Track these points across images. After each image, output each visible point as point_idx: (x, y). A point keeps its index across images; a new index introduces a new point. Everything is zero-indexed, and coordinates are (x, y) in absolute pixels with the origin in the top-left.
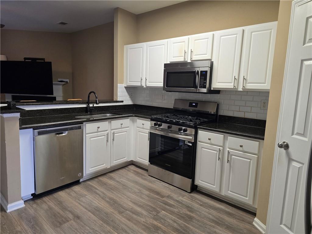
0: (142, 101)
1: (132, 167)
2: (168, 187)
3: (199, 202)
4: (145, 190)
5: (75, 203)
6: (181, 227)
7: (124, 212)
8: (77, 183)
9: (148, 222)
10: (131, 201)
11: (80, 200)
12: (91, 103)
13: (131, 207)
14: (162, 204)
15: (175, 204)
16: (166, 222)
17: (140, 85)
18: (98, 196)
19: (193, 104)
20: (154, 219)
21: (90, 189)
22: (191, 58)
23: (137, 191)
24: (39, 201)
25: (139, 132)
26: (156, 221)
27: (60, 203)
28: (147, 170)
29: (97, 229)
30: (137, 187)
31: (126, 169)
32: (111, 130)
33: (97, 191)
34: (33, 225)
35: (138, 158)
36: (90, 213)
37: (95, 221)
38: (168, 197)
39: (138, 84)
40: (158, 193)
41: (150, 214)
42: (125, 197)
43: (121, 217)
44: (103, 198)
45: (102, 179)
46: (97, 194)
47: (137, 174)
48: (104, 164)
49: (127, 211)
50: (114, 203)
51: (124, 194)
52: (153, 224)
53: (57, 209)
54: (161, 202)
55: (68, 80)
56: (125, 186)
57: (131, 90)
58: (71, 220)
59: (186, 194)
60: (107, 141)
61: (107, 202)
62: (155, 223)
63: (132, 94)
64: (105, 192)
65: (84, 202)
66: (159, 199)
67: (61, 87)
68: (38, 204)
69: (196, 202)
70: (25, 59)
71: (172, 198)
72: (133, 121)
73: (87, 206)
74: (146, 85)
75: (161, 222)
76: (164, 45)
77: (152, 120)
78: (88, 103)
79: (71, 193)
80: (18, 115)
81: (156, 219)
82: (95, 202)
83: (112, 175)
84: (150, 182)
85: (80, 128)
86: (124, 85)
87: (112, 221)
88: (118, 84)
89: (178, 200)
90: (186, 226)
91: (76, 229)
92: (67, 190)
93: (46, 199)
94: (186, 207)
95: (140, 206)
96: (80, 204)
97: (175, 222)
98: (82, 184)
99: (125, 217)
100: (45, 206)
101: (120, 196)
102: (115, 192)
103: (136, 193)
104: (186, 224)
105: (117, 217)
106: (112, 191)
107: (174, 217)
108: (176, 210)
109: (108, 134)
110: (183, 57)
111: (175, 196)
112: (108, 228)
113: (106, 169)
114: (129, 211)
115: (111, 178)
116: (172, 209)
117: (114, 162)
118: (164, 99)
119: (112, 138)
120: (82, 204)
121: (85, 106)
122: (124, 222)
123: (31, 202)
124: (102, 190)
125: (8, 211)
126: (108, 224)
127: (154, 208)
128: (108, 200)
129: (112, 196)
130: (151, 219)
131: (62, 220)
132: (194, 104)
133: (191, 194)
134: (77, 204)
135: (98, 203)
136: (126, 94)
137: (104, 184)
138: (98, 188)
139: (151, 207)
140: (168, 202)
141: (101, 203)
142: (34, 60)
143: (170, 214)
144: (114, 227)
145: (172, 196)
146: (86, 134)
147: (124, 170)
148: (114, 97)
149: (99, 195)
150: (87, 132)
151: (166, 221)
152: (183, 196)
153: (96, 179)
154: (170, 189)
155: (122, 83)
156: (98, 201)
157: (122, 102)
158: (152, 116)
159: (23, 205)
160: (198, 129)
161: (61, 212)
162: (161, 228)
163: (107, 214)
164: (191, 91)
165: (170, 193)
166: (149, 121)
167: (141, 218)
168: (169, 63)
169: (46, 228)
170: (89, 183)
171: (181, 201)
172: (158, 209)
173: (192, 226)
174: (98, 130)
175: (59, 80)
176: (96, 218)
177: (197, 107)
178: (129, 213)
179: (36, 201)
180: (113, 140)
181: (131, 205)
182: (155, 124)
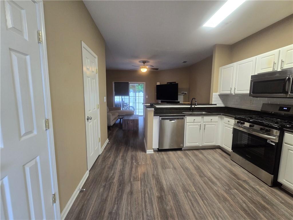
0: (232, 104)
1: (219, 151)
2: (247, 174)
3: (280, 199)
4: (224, 169)
5: (176, 160)
6: (250, 210)
7: (203, 177)
8: (180, 149)
9: (220, 192)
10: (211, 172)
11: (178, 159)
12: (193, 105)
13: (209, 176)
14: (236, 184)
15: (249, 189)
16: (235, 199)
17: (230, 93)
18: (189, 161)
19: (284, 108)
20: (225, 192)
21: (186, 155)
22: (281, 67)
23: (218, 167)
24: (160, 153)
25: (225, 126)
26: (226, 194)
27: (169, 158)
28: (230, 155)
29: (183, 179)
30: (218, 164)
31: (214, 151)
32: (204, 122)
33: (190, 158)
34: (154, 163)
35: (224, 145)
36: (182, 168)
37: (183, 174)
38: (245, 181)
39: (228, 92)
40: (235, 175)
41: (223, 187)
42: (207, 168)
43: (200, 179)
44: (192, 163)
45: (195, 152)
46: (190, 160)
47: (222, 156)
48: (197, 143)
49: (206, 178)
50: (198, 168)
51: (207, 166)
52: (223, 195)
53: (166, 159)
54: (236, 183)
55: (186, 93)
56: (209, 161)
57: (223, 97)
58: (171, 168)
59: (266, 186)
60: (200, 129)
61: (194, 166)
62: (226, 195)
63: (224, 99)
64: (195, 160)
65: (181, 162)
66: (235, 180)
67: (182, 96)
68: (159, 154)
69: (276, 197)
70: (167, 83)
71: (248, 183)
72: (222, 119)
73: (182, 165)
74: (235, 93)
75: (231, 197)
76: (252, 61)
77: (236, 118)
78: (191, 105)
79: (176, 154)
80: (153, 109)
81: (227, 193)
82: (187, 164)
83: (202, 151)
84: (231, 165)
85: (183, 118)
86: (218, 93)
87: (194, 179)
88: (213, 93)
89: (254, 187)
90: (256, 212)
91: (172, 174)
92: (174, 152)
93: (163, 153)
94: (261, 196)
95: (216, 178)
96: (178, 161)
97: (245, 203)
98: (183, 151)
99: (203, 180)
100: (161, 156)
101: (204, 166)
102: (201, 163)
103: (216, 168)
104: (256, 210)
105: (197, 178)
106: (199, 161)
107: (244, 199)
108: (249, 194)
109: (200, 125)
110: (272, 68)
111: (252, 183)
112: (190, 182)
113: (199, 146)
114: (207, 177)
115: (201, 153)
116: (245, 192)
117: (205, 143)
118: (252, 103)
119: (204, 128)
120: (180, 162)
121: (189, 106)
122: (201, 184)
123: (157, 152)
124: (194, 158)
125: (147, 153)
126: (190, 180)
127: (228, 184)
128: (195, 166)
129: (198, 164)
130: (222, 191)
131: (167, 167)
132: (286, 109)
133: (271, 188)
134: (177, 161)
135: (188, 165)
136: (219, 99)
137: (196, 156)
138: (191, 157)
139: (226, 182)
140: (243, 186)
141: (190, 166)
142: (171, 83)
143: (241, 194)
144: (193, 183)
145: (249, 182)
146: (186, 122)
147: (212, 150)
148: (210, 101)
149: (191, 161)
150: (187, 122)
151: (235, 197)
152: (261, 187)
153: (192, 151)
154: (248, 176)
155: (217, 92)
156: (188, 164)
157: (216, 105)
158: (236, 116)
159: (153, 153)
160: (285, 131)
161: (168, 162)
162: (229, 201)
163: (191, 173)
164: (280, 97)
165: (247, 179)
166: (233, 119)
167: (214, 186)
168: (257, 74)
169: (159, 167)
170: (187, 152)
171: (258, 190)
172: (231, 187)
173: (263, 215)
174: (194, 121)
175: (182, 92)
176: (184, 173)
177: (289, 111)
178: (207, 179)
179: (159, 152)
180: (205, 129)
181: (210, 174)
182: (238, 122)
